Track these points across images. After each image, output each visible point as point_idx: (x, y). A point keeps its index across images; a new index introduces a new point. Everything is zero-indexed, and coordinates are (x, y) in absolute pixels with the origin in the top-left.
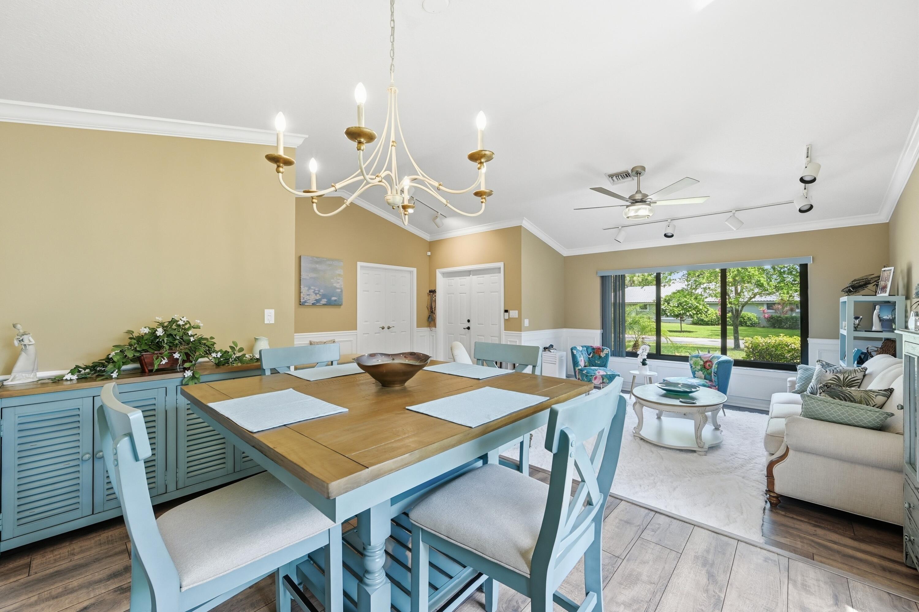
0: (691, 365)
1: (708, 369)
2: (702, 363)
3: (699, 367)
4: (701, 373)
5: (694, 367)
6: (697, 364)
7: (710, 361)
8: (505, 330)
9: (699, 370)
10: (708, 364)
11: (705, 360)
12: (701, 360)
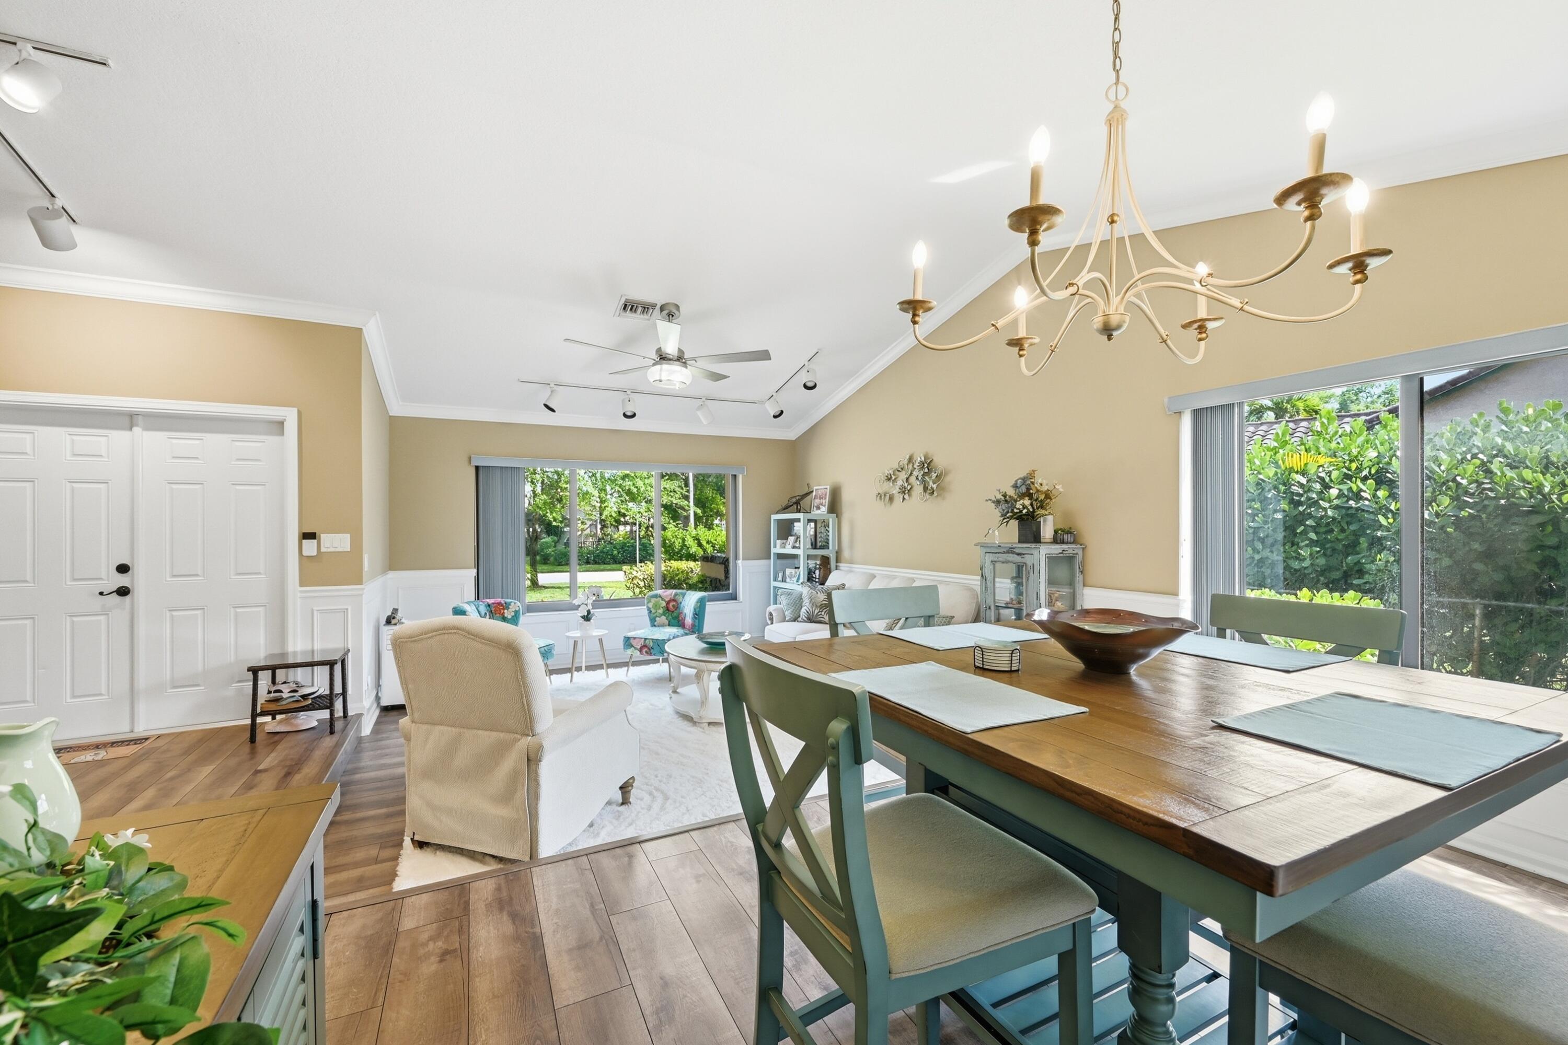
0: (649, 609)
1: (673, 612)
2: (664, 604)
3: (661, 611)
4: (664, 618)
5: (653, 611)
6: (658, 606)
7: (674, 600)
8: (301, 585)
9: (662, 615)
10: (671, 604)
11: (667, 600)
12: (663, 599)
